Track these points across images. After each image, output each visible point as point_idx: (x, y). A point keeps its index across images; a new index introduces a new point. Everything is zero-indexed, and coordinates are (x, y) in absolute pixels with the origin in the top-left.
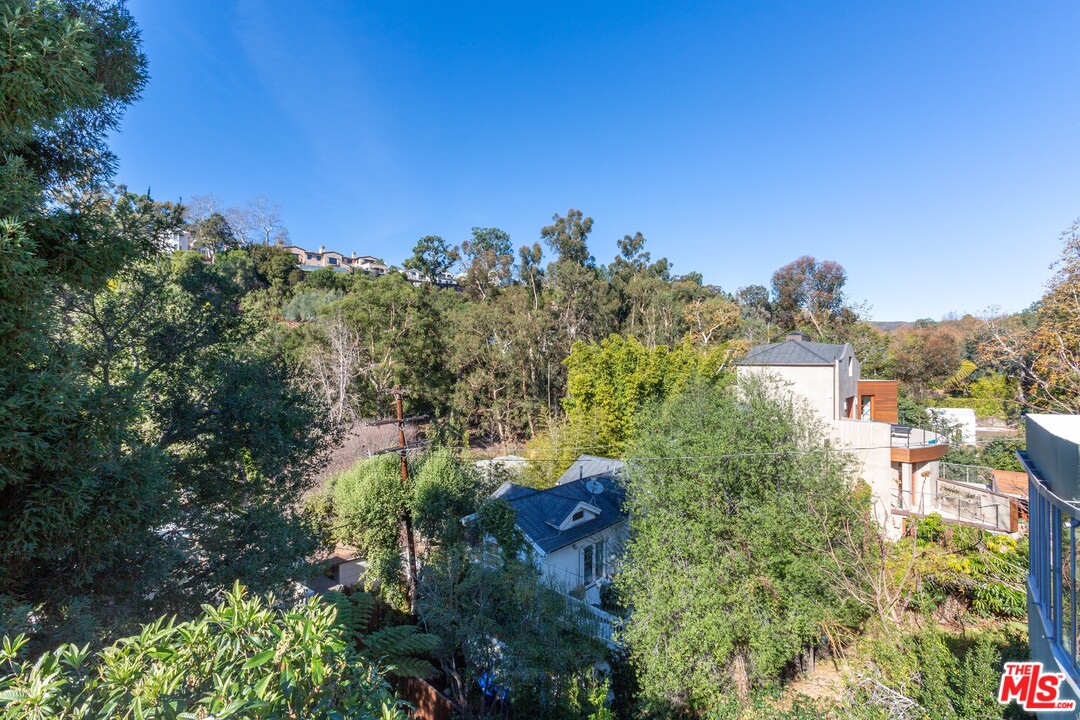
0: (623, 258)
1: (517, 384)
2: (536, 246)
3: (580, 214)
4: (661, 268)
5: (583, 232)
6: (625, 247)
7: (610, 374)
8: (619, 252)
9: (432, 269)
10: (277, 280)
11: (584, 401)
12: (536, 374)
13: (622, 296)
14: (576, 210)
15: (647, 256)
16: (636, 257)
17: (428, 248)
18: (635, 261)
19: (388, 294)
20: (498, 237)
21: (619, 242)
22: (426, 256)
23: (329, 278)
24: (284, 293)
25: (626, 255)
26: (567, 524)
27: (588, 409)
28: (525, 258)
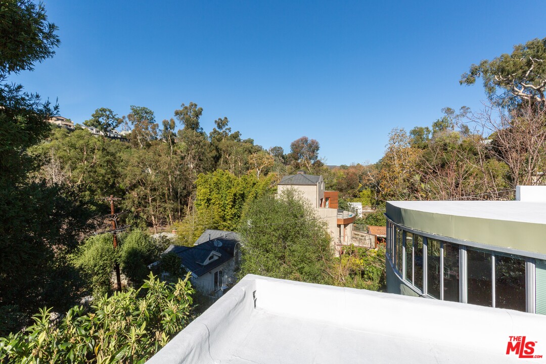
1: (164, 195)
2: (172, 120)
3: (195, 105)
4: (236, 136)
5: (198, 114)
6: (219, 124)
7: (218, 189)
8: (216, 126)
9: (105, 128)
11: (206, 203)
12: (173, 190)
13: (217, 149)
14: (194, 103)
15: (229, 129)
16: (224, 129)
17: (102, 115)
18: (224, 132)
19: (81, 142)
20: (146, 113)
21: (216, 122)
22: (100, 119)
25: (219, 128)
26: (207, 262)
27: (208, 206)
28: (165, 126)
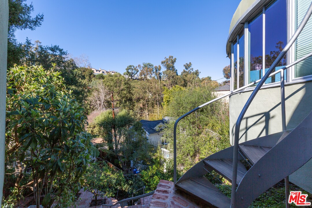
0: (186, 70)
1: (153, 104)
2: (159, 66)
3: (172, 57)
4: (197, 73)
5: (173, 62)
6: (186, 67)
8: (184, 68)
9: (131, 75)
10: (87, 77)
11: (167, 103)
14: (171, 56)
15: (192, 69)
16: (189, 70)
17: (130, 69)
20: (150, 66)
21: (184, 65)
22: (129, 71)
23: (102, 76)
24: (89, 81)
25: (186, 69)
28: (156, 69)
